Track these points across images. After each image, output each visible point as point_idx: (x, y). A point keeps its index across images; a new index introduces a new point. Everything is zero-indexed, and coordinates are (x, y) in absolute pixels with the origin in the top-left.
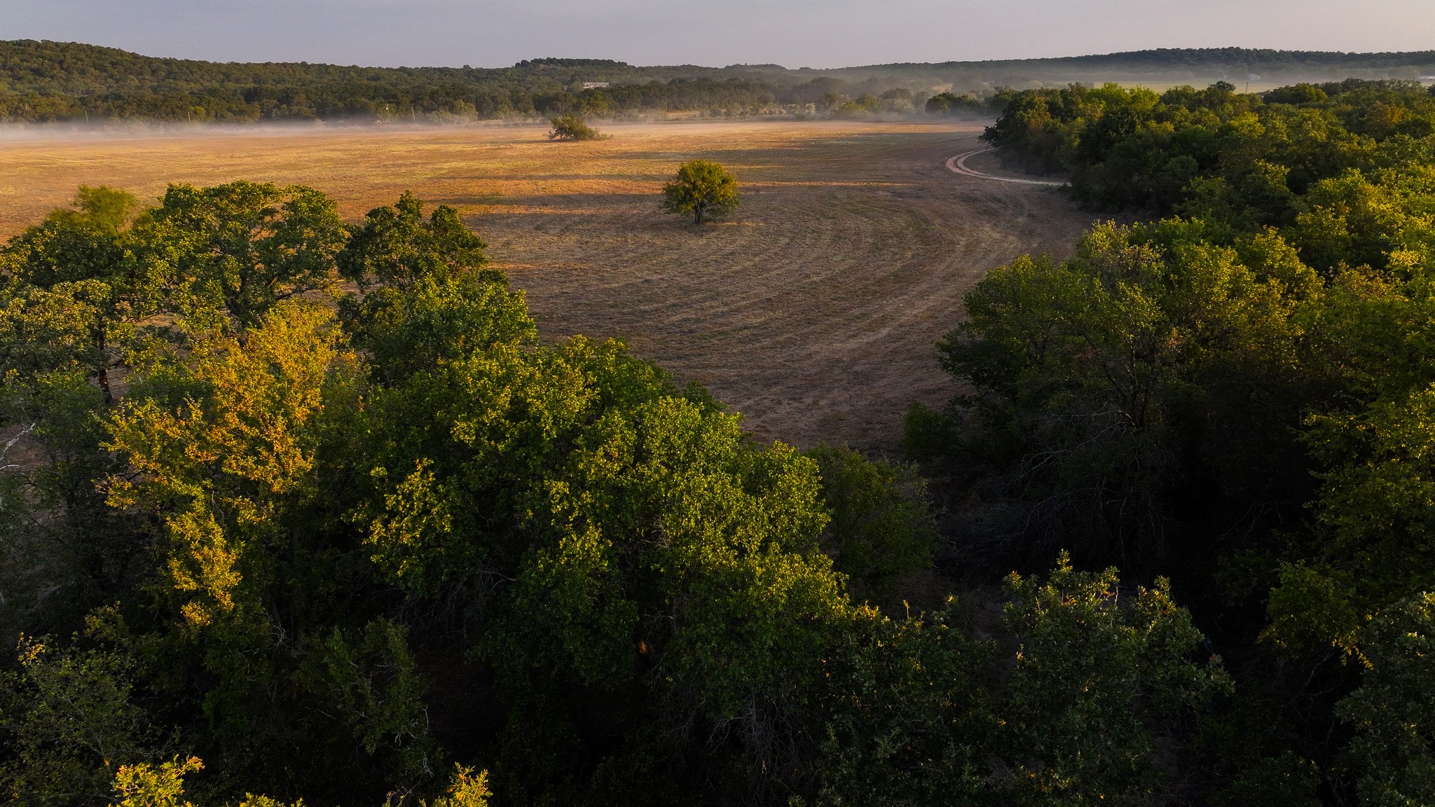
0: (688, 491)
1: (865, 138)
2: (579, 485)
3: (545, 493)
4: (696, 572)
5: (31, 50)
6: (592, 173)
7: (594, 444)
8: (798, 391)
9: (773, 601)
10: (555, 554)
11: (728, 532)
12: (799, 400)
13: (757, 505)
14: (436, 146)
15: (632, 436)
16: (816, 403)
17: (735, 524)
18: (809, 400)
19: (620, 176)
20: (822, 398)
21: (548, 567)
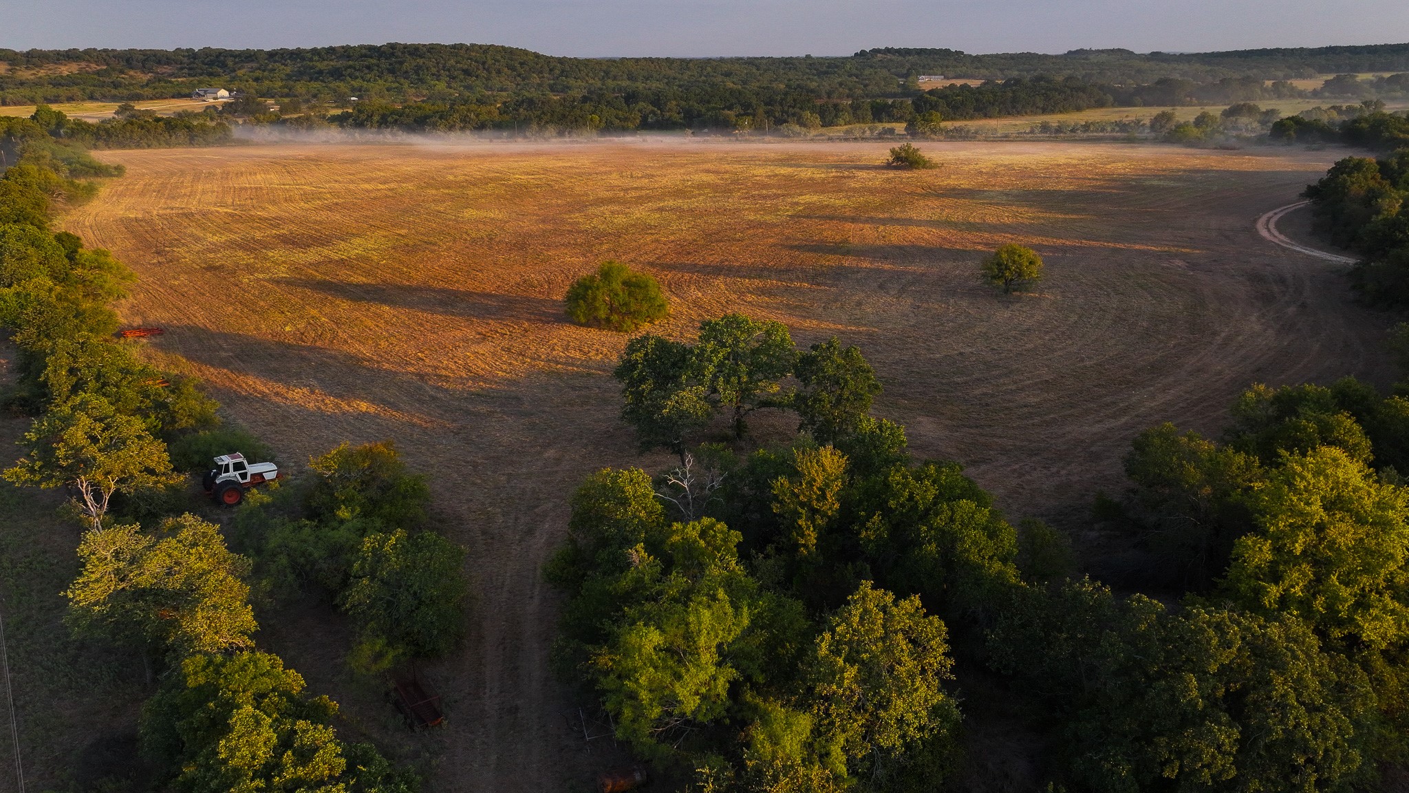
0: (967, 535)
1: (1190, 177)
2: (931, 528)
3: (919, 529)
4: (967, 562)
5: (462, 52)
6: (924, 217)
7: (937, 514)
8: (1050, 462)
9: (990, 575)
10: (921, 549)
11: (980, 551)
12: (1047, 468)
13: (991, 543)
14: (790, 170)
15: (950, 513)
16: (1058, 472)
17: (983, 548)
18: (1054, 470)
19: (948, 224)
20: (1063, 468)
21: (918, 554)
